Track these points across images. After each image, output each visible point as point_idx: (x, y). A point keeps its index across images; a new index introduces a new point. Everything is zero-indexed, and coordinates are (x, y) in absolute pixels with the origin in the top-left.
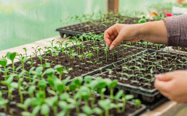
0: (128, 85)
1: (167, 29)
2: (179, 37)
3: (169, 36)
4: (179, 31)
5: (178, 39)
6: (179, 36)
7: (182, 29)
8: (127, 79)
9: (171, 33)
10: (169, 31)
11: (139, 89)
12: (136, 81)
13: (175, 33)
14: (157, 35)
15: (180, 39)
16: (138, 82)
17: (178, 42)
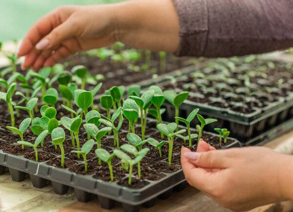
0: (205, 105)
1: (179, 15)
2: (206, 33)
3: (184, 30)
4: (206, 21)
5: (204, 39)
6: (205, 31)
7: (212, 15)
8: (202, 96)
9: (189, 24)
10: (182, 20)
11: (226, 113)
12: (219, 100)
13: (196, 24)
14: (156, 29)
15: (207, 38)
16: (223, 101)
17: (203, 44)
